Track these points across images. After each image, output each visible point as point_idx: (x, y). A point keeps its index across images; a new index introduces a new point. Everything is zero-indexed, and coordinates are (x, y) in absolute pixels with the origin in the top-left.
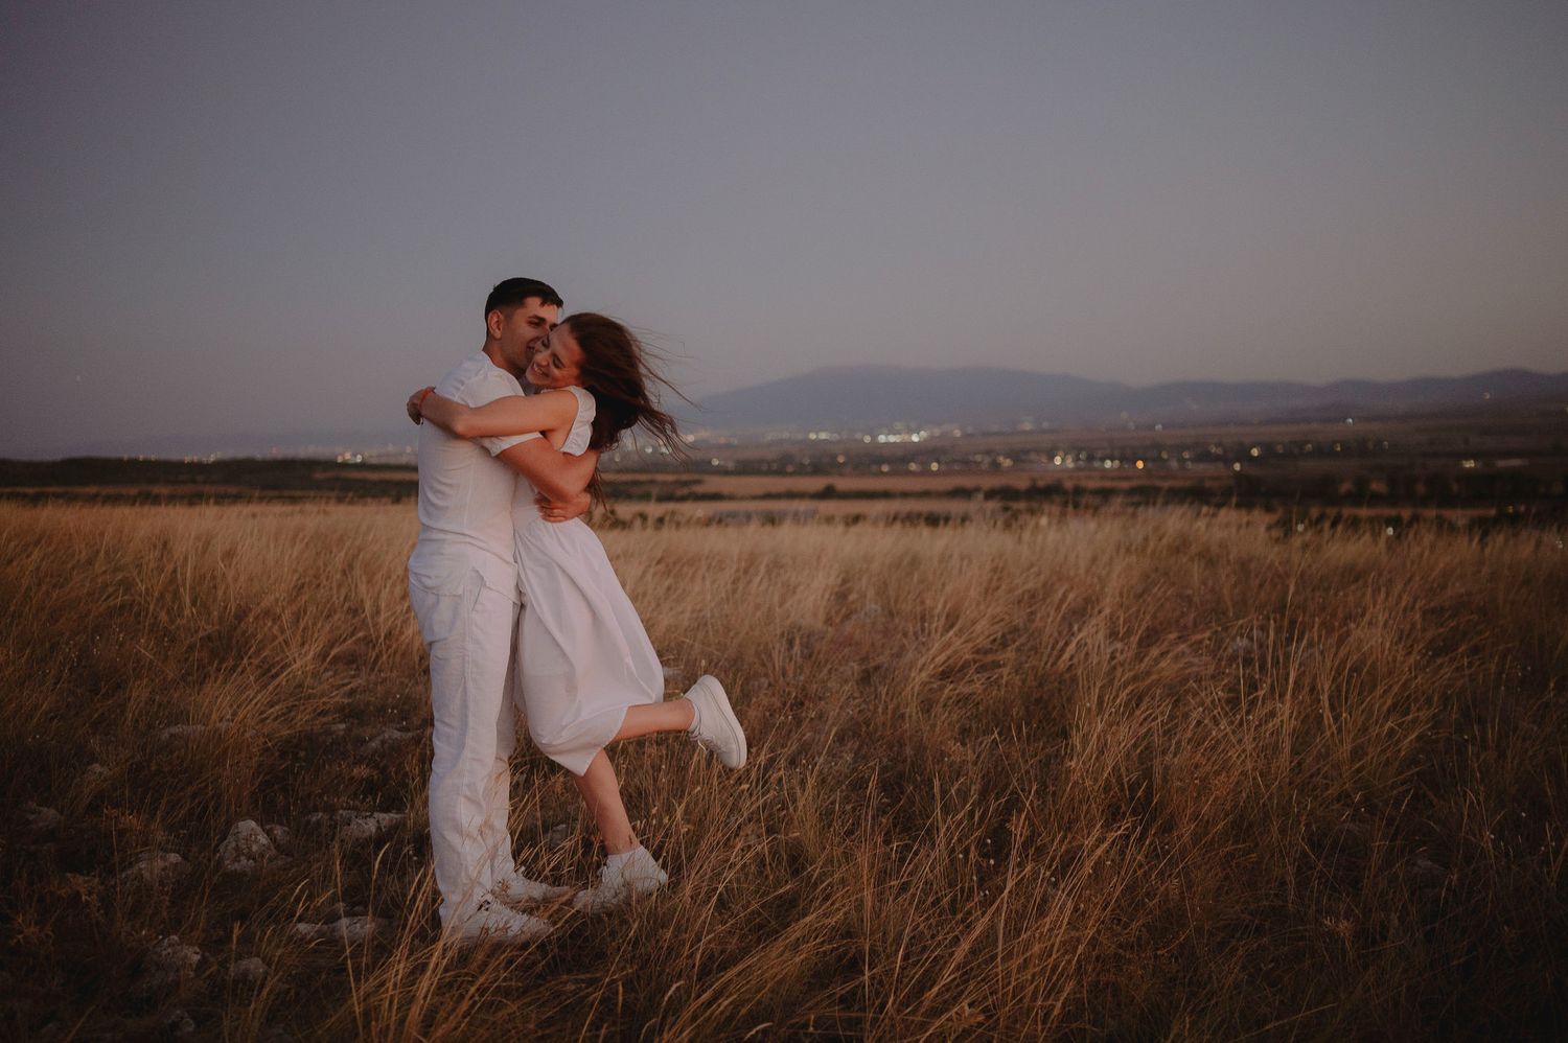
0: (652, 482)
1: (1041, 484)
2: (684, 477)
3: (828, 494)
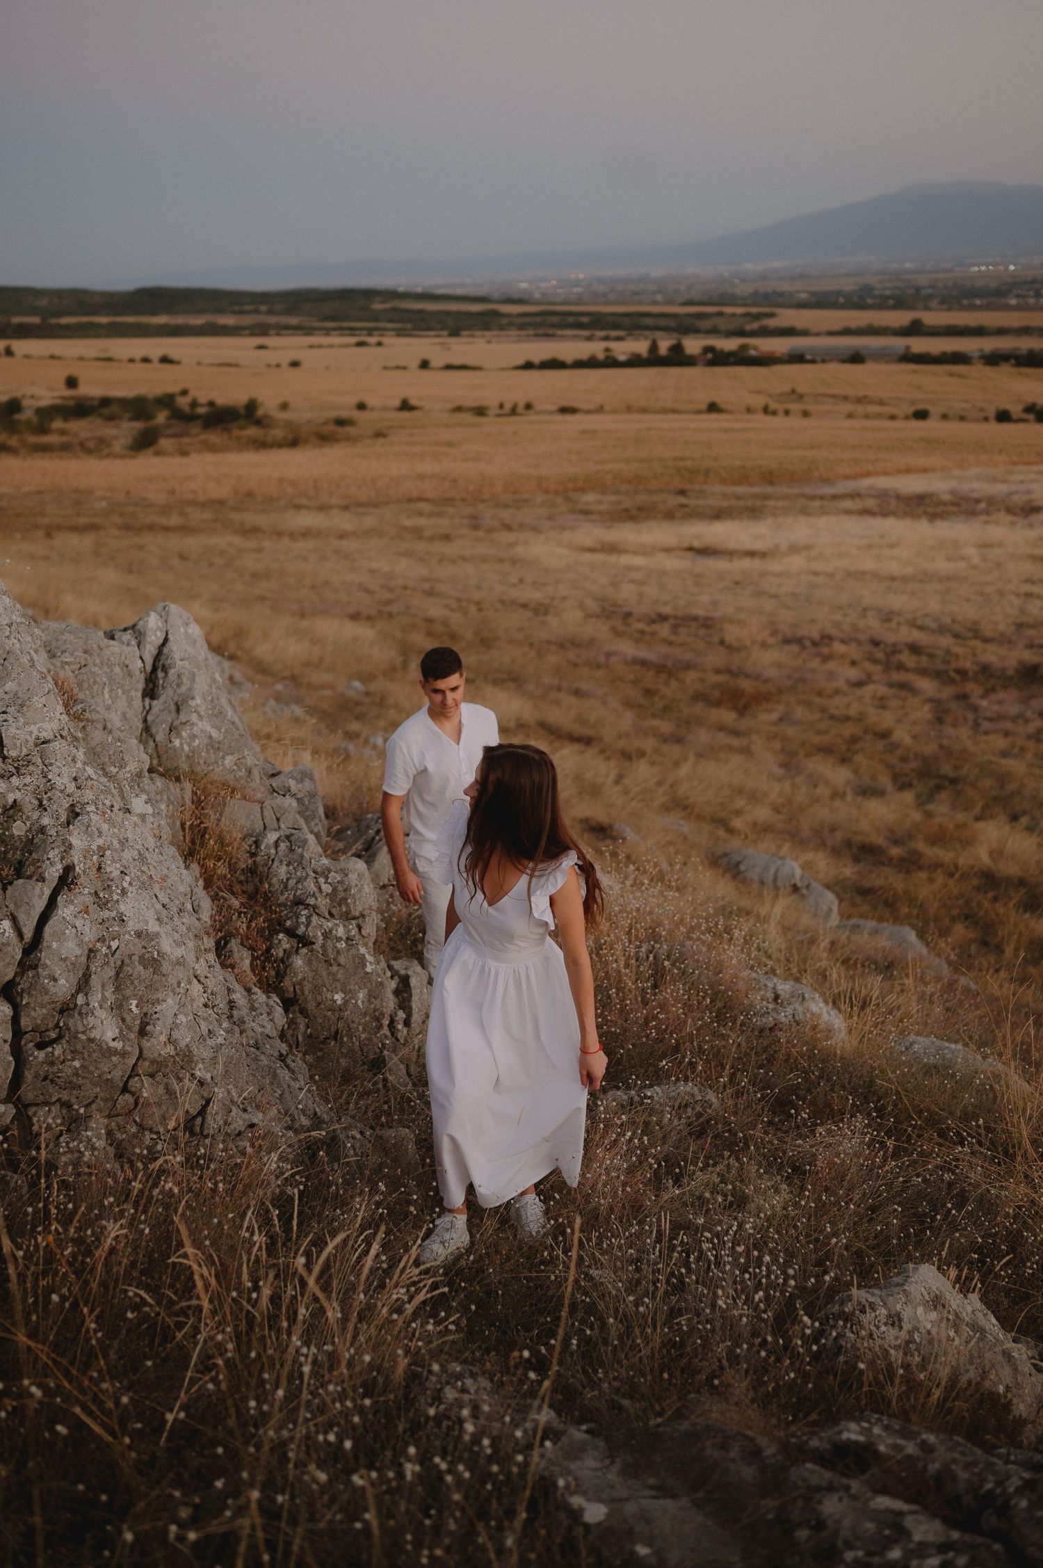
0: (720, 314)
2: (754, 310)
3: (915, 329)
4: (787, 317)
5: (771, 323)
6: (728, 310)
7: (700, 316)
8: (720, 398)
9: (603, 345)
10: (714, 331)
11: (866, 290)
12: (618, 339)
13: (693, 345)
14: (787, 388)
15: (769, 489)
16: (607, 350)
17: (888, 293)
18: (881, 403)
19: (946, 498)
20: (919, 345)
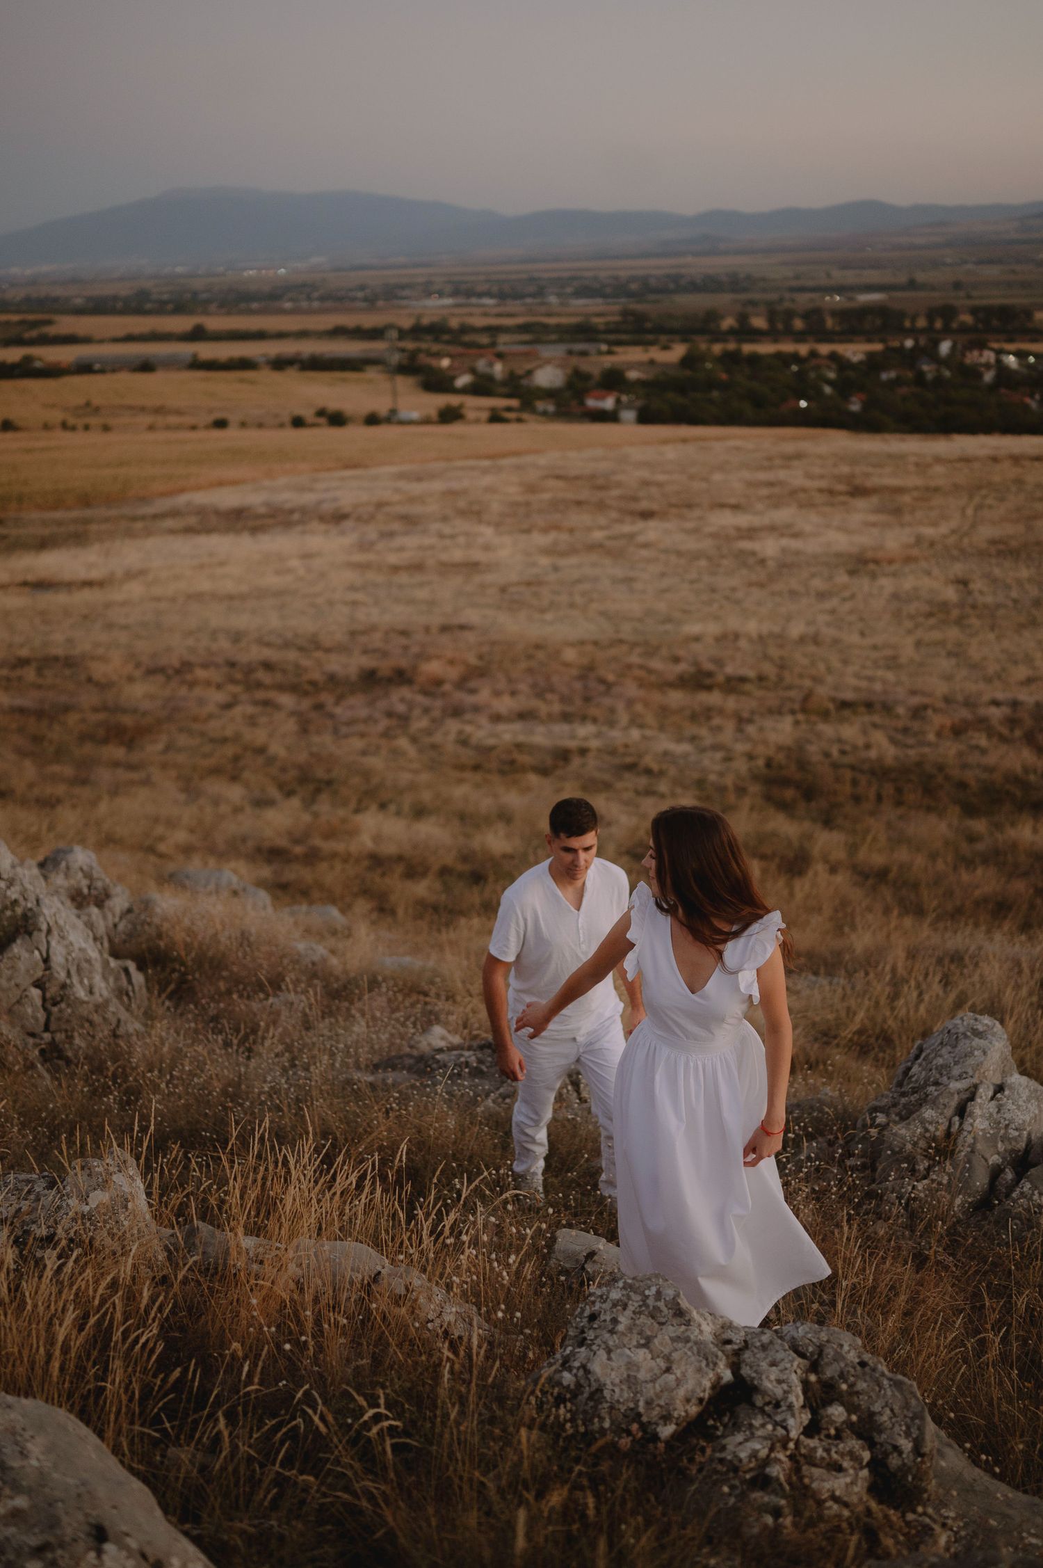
1: (426, 321)
2: (31, 317)
3: (198, 334)
4: (66, 324)
5: (51, 330)
8: (17, 413)
11: (143, 295)
14: (81, 401)
15: (88, 513)
17: (165, 297)
18: (179, 412)
19: (262, 510)
20: (207, 351)
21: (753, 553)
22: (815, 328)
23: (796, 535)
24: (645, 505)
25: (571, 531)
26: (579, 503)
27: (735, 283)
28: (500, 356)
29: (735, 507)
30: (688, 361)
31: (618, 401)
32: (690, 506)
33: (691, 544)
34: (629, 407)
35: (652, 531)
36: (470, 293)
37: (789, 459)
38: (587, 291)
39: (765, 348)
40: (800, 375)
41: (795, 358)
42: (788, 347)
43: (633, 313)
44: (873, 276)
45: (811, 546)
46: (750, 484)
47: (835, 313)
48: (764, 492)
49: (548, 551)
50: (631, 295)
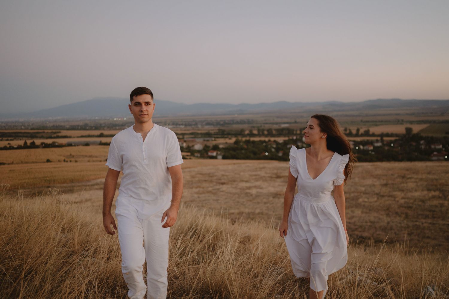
0: (44, 132)
2: (54, 131)
3: (101, 135)
4: (64, 133)
5: (60, 135)
6: (46, 131)
7: (37, 133)
8: (51, 157)
9: (7, 142)
10: (42, 137)
11: (86, 125)
12: (11, 140)
13: (38, 142)
14: (69, 154)
15: (73, 184)
16: (9, 144)
17: (92, 125)
18: (96, 157)
20: (104, 139)
21: (249, 193)
22: (270, 133)
23: (261, 188)
24: (223, 181)
25: (203, 188)
26: (205, 181)
27: (249, 122)
28: (185, 141)
29: (246, 181)
30: (236, 143)
31: (217, 153)
32: (234, 181)
33: (234, 191)
34: (220, 155)
35: (224, 188)
36: (177, 124)
37: (261, 169)
38: (208, 124)
39: (257, 139)
40: (266, 146)
41: (265, 142)
42: (263, 139)
43: (221, 130)
44: (286, 120)
45: (265, 191)
46: (250, 175)
47: (275, 130)
48: (254, 177)
49: (197, 193)
50: (221, 125)
